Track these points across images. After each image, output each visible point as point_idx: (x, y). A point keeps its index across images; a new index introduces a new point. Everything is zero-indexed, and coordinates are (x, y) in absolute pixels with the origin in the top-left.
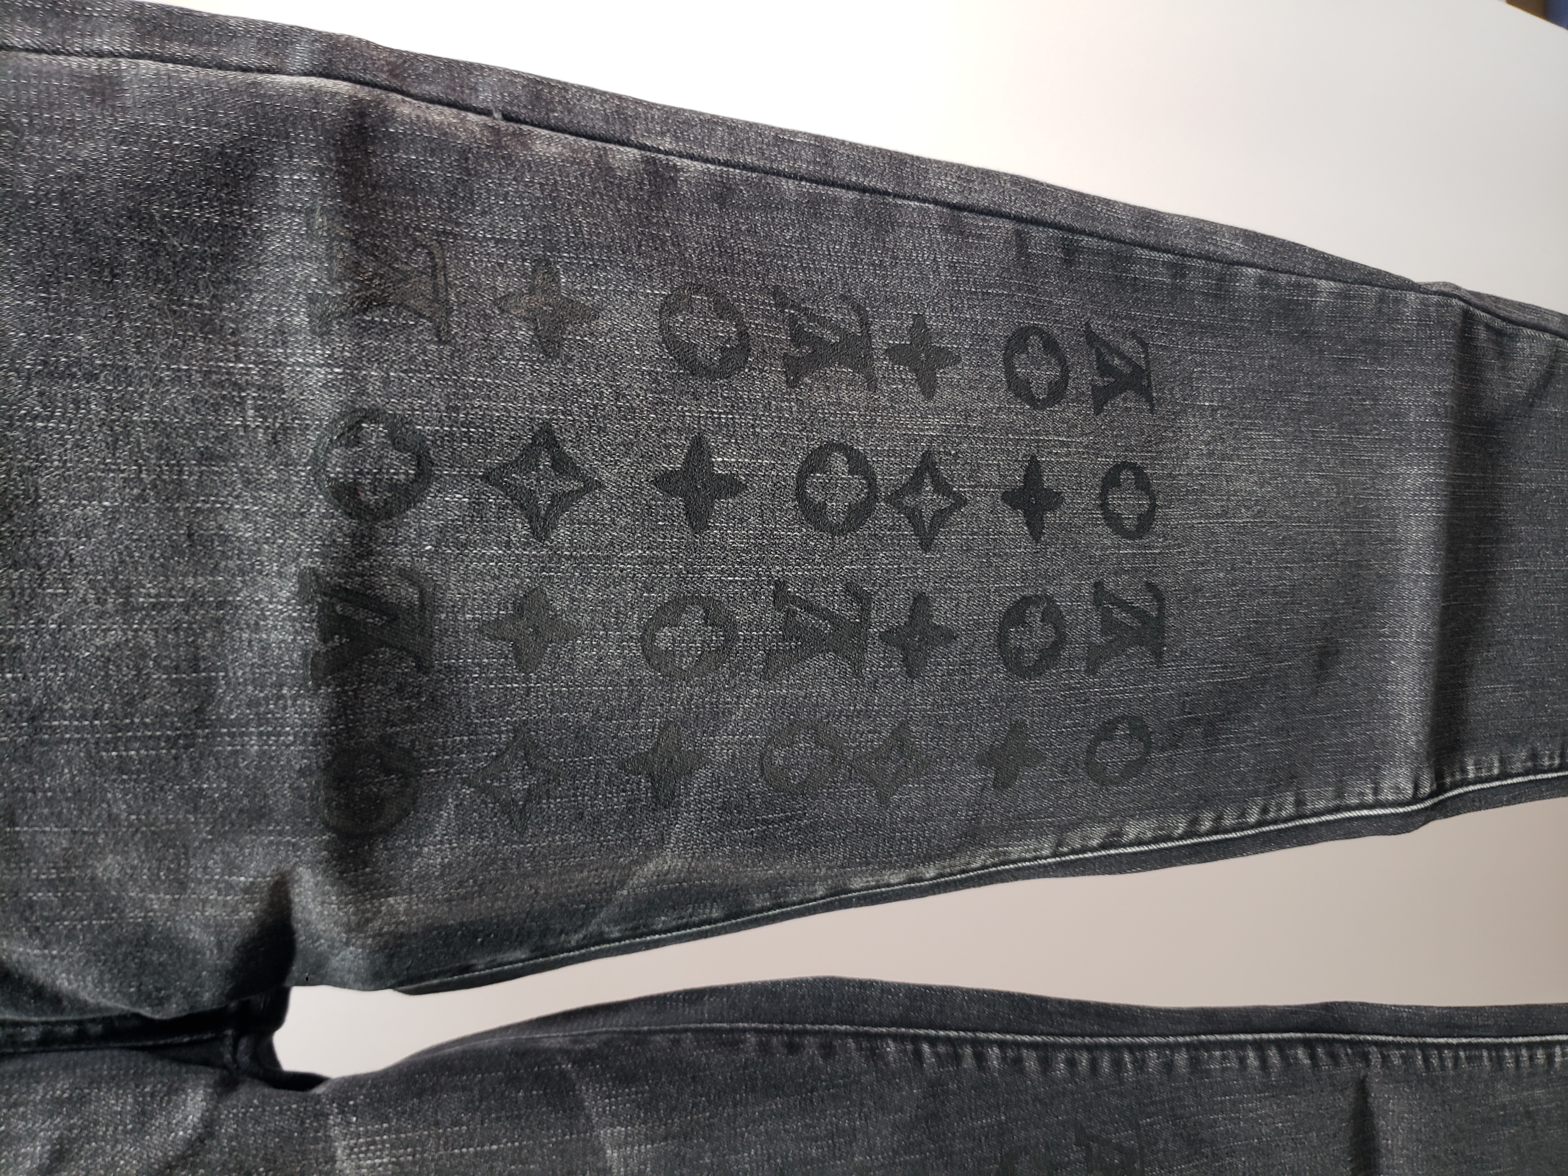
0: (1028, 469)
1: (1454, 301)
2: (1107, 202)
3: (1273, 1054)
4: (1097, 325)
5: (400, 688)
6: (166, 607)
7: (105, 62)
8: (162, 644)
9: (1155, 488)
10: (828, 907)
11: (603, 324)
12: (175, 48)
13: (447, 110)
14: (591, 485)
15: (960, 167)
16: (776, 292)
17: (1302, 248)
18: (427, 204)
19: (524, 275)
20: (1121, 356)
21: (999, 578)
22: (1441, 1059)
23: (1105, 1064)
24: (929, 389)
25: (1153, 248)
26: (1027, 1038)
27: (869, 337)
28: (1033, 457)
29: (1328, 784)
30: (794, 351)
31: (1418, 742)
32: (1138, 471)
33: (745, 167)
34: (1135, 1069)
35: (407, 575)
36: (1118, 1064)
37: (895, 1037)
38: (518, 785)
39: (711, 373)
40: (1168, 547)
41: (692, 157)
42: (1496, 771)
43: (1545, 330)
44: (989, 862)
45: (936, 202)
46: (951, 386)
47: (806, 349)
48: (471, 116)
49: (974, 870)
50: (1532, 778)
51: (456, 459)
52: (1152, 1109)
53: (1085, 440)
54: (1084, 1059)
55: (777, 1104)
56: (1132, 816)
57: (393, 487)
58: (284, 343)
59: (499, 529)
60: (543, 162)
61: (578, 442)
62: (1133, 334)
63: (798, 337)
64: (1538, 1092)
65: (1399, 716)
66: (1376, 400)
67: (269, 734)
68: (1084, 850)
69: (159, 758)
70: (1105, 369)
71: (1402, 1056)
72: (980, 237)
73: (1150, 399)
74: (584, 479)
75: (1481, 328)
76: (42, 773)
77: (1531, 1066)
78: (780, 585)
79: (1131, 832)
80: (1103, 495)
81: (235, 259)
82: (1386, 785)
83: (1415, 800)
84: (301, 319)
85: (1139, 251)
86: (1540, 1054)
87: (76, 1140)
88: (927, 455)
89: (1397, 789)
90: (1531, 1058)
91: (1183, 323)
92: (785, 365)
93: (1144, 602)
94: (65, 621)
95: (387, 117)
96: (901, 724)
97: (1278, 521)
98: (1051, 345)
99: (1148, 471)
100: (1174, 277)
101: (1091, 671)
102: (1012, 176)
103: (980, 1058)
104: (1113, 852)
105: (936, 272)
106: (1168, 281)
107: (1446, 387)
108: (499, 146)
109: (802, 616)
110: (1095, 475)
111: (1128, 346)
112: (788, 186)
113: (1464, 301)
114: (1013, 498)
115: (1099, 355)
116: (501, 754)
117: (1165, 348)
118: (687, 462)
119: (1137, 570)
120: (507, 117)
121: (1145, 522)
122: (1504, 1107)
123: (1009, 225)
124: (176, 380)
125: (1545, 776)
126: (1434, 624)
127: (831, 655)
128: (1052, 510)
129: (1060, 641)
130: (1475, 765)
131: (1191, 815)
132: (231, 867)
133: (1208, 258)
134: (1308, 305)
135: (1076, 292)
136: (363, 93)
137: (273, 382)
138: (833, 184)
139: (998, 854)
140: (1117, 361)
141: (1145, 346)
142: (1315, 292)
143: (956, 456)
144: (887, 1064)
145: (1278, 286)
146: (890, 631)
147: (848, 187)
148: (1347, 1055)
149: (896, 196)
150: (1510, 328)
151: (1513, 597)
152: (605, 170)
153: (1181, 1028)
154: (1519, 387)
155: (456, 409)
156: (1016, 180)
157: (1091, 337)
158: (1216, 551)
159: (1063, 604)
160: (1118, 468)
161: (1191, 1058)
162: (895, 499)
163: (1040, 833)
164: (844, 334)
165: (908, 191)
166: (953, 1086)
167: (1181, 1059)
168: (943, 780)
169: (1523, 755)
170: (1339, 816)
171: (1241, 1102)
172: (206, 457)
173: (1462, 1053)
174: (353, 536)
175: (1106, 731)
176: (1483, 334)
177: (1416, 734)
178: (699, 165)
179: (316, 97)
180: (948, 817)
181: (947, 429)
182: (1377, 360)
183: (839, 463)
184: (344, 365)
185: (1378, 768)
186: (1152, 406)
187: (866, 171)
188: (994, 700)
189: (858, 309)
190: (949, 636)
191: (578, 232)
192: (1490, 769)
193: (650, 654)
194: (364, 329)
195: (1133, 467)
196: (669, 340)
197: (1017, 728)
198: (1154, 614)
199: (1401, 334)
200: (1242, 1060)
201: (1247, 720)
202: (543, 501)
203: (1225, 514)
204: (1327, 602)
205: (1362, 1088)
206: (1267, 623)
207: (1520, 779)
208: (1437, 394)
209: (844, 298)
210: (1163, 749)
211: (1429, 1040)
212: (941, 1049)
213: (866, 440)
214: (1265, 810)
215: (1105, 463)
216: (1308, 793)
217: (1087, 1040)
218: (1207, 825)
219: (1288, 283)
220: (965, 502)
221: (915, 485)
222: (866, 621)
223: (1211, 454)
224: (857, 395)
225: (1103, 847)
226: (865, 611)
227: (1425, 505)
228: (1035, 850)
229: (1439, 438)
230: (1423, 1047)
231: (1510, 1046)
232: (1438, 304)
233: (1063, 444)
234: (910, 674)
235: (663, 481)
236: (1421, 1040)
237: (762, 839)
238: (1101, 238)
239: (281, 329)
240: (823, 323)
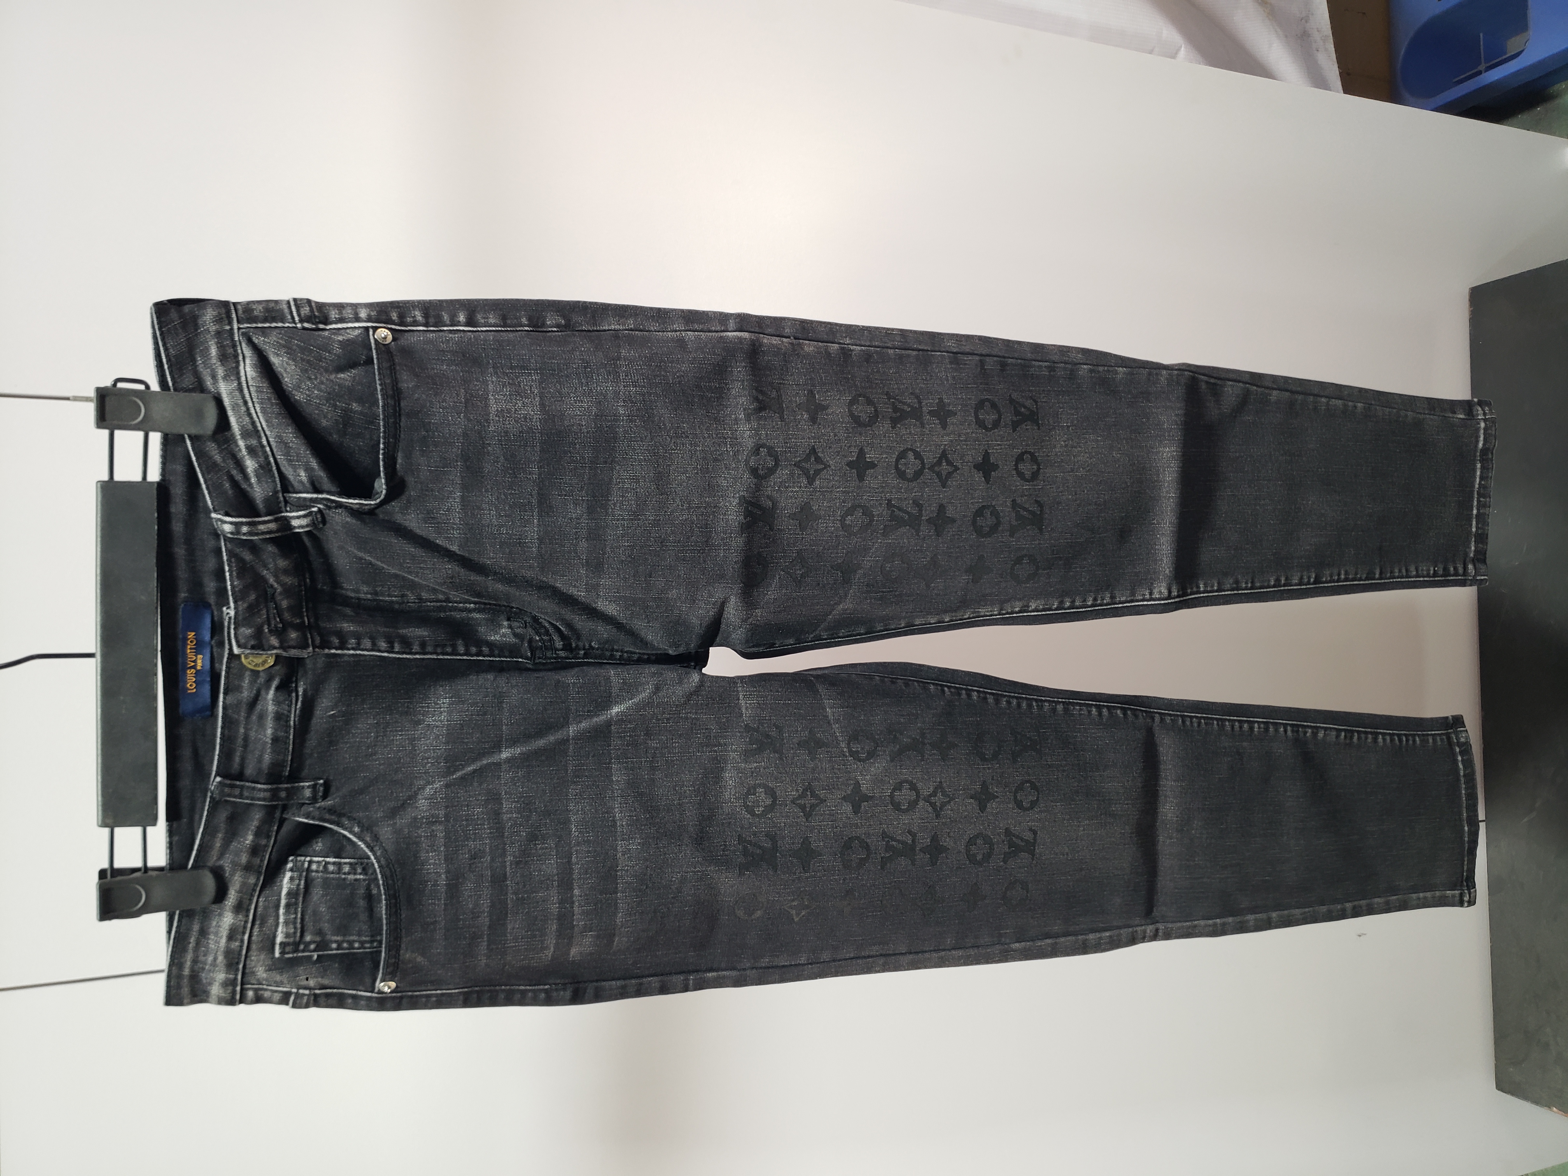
0: (984, 455)
1: (1186, 373)
2: (1019, 343)
3: (1105, 711)
4: (1015, 396)
5: (765, 536)
6: (700, 507)
7: (678, 333)
8: (698, 519)
9: (1040, 461)
10: (906, 634)
11: (830, 411)
12: (696, 327)
13: (777, 338)
14: (827, 466)
15: (957, 335)
16: (887, 394)
17: (1110, 354)
18: (774, 374)
19: (805, 396)
20: (1025, 407)
21: (973, 498)
22: (1191, 722)
23: (1024, 705)
24: (944, 426)
25: (1040, 361)
26: (989, 691)
27: (922, 407)
28: (986, 450)
29: (1127, 590)
30: (894, 415)
31: (1170, 571)
32: (1032, 454)
33: (875, 347)
34: (1038, 709)
35: (769, 497)
36: (1030, 706)
37: (933, 684)
38: (798, 572)
39: (865, 426)
40: (1046, 485)
41: (856, 345)
42: (1215, 588)
43: (1239, 381)
44: (971, 616)
45: (947, 352)
46: (953, 424)
47: (898, 414)
48: (785, 340)
49: (965, 619)
50: (1236, 592)
51: (787, 460)
52: (1046, 726)
53: (1008, 443)
54: (1015, 702)
55: (888, 700)
56: (1033, 598)
57: (768, 468)
58: (737, 424)
59: (798, 482)
60: (808, 354)
61: (823, 452)
62: (1031, 398)
63: (895, 410)
64: (1245, 744)
65: (1162, 560)
66: (1148, 419)
67: (726, 549)
68: (1012, 613)
69: (695, 556)
70: (1017, 413)
71: (1171, 719)
72: (965, 364)
73: (1038, 425)
74: (825, 465)
75: (1203, 384)
76: (661, 560)
77: (1240, 731)
78: (889, 501)
79: (1033, 606)
80: (1016, 465)
81: (723, 398)
82: (1156, 591)
83: (1169, 597)
84: (742, 416)
85: (1034, 363)
86: (1246, 726)
87: (662, 684)
88: (944, 451)
89: (1160, 592)
90: (1241, 727)
91: (1054, 391)
92: (891, 421)
93: (1035, 508)
94: (672, 512)
95: (761, 345)
96: (935, 555)
97: (1098, 474)
98: (994, 406)
99: (1037, 454)
100: (1050, 372)
101: (1012, 535)
102: (979, 336)
103: (969, 696)
104: (1025, 614)
105: (948, 380)
106: (1047, 374)
107: (1181, 412)
108: (794, 350)
109: (897, 512)
110: (1012, 457)
111: (1028, 403)
112: (891, 351)
113: (1192, 372)
114: (978, 467)
115: (1015, 408)
116: (793, 560)
117: (1045, 402)
118: (857, 457)
119: (1031, 495)
120: (795, 338)
121: (1035, 476)
122: (1225, 748)
123: (977, 358)
124: (709, 437)
125: (1243, 592)
126: (1176, 518)
127: (908, 527)
128: (994, 471)
129: (998, 523)
130: (1204, 584)
131: (1059, 600)
132: (711, 596)
133: (1066, 363)
134: (1114, 379)
135: (1006, 382)
136: (753, 336)
137: (735, 436)
138: (908, 349)
139: (975, 612)
140: (1023, 410)
141: (1036, 402)
142: (1117, 373)
143: (955, 451)
144: (930, 692)
145: (1099, 372)
146: (930, 518)
147: (913, 350)
148: (1143, 716)
149: (932, 351)
150: (1219, 382)
151: (1227, 507)
152: (828, 354)
153: (1060, 696)
154: (1226, 409)
155: (787, 443)
156: (980, 338)
157: (1012, 401)
158: (1067, 487)
159: (999, 508)
160: (1023, 454)
161: (1064, 708)
162: (931, 468)
163: (992, 604)
164: (912, 407)
165: (937, 349)
166: (957, 703)
167: (1060, 707)
168: (951, 579)
169: (1231, 581)
170: (1133, 604)
171: (1089, 729)
172: (716, 460)
173: (1203, 721)
174: (755, 484)
175: (1019, 561)
176: (1204, 386)
177: (1169, 568)
178: (859, 348)
179: (740, 339)
180: (954, 594)
181: (951, 441)
182: (1149, 401)
183: (911, 455)
184: (755, 430)
185: (1152, 584)
186: (1039, 427)
187: (920, 343)
188: (971, 546)
189: (917, 397)
190: (953, 521)
191: (821, 379)
192: (1213, 586)
193: (844, 526)
194: (760, 418)
195: (1030, 453)
196: (852, 415)
197: (981, 558)
198: (1039, 513)
199: (1160, 389)
200: (1090, 712)
201: (1085, 559)
202: (812, 472)
203: (1072, 471)
204: (1123, 508)
205: (1150, 732)
206: (1092, 517)
207: (1229, 593)
208: (1176, 415)
209: (912, 393)
210: (1044, 569)
211: (1186, 714)
212: (953, 690)
213: (920, 447)
214: (1095, 599)
215: (1017, 451)
216: (1117, 593)
217: (1016, 695)
218: (1068, 604)
219: (1104, 370)
220: (959, 469)
221: (939, 463)
222: (921, 515)
223: (1066, 446)
224: (917, 430)
225: (1020, 612)
226: (921, 510)
227: (1172, 465)
228: (991, 611)
229: (1178, 435)
230: (1182, 716)
231: (1229, 720)
232: (1178, 375)
233: (999, 445)
234: (938, 535)
235: (850, 464)
236: (1182, 714)
237: (881, 598)
238: (1017, 359)
239: (736, 419)
240: (904, 403)
